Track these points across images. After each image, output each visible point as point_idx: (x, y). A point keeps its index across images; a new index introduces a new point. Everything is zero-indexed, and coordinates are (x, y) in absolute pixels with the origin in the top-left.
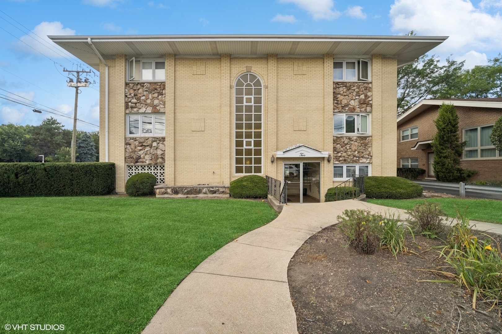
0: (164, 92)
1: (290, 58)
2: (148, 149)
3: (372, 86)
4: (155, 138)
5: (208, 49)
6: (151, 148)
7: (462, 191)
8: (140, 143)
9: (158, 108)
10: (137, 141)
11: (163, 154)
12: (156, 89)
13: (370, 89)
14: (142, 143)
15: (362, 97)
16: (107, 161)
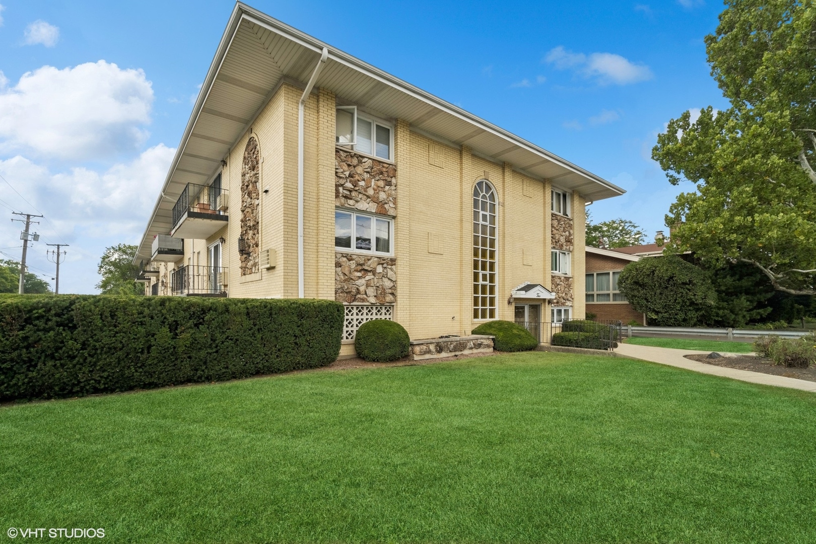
0: (394, 180)
1: (521, 174)
2: (369, 276)
3: (574, 223)
4: (380, 258)
5: (458, 134)
6: (374, 274)
7: (630, 333)
8: (359, 264)
9: (386, 206)
10: (354, 261)
11: (394, 288)
12: (382, 173)
13: (571, 226)
14: (361, 265)
15: (567, 233)
16: (301, 296)
